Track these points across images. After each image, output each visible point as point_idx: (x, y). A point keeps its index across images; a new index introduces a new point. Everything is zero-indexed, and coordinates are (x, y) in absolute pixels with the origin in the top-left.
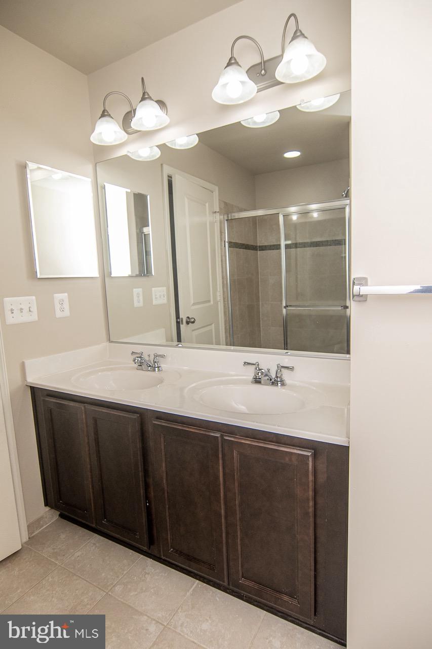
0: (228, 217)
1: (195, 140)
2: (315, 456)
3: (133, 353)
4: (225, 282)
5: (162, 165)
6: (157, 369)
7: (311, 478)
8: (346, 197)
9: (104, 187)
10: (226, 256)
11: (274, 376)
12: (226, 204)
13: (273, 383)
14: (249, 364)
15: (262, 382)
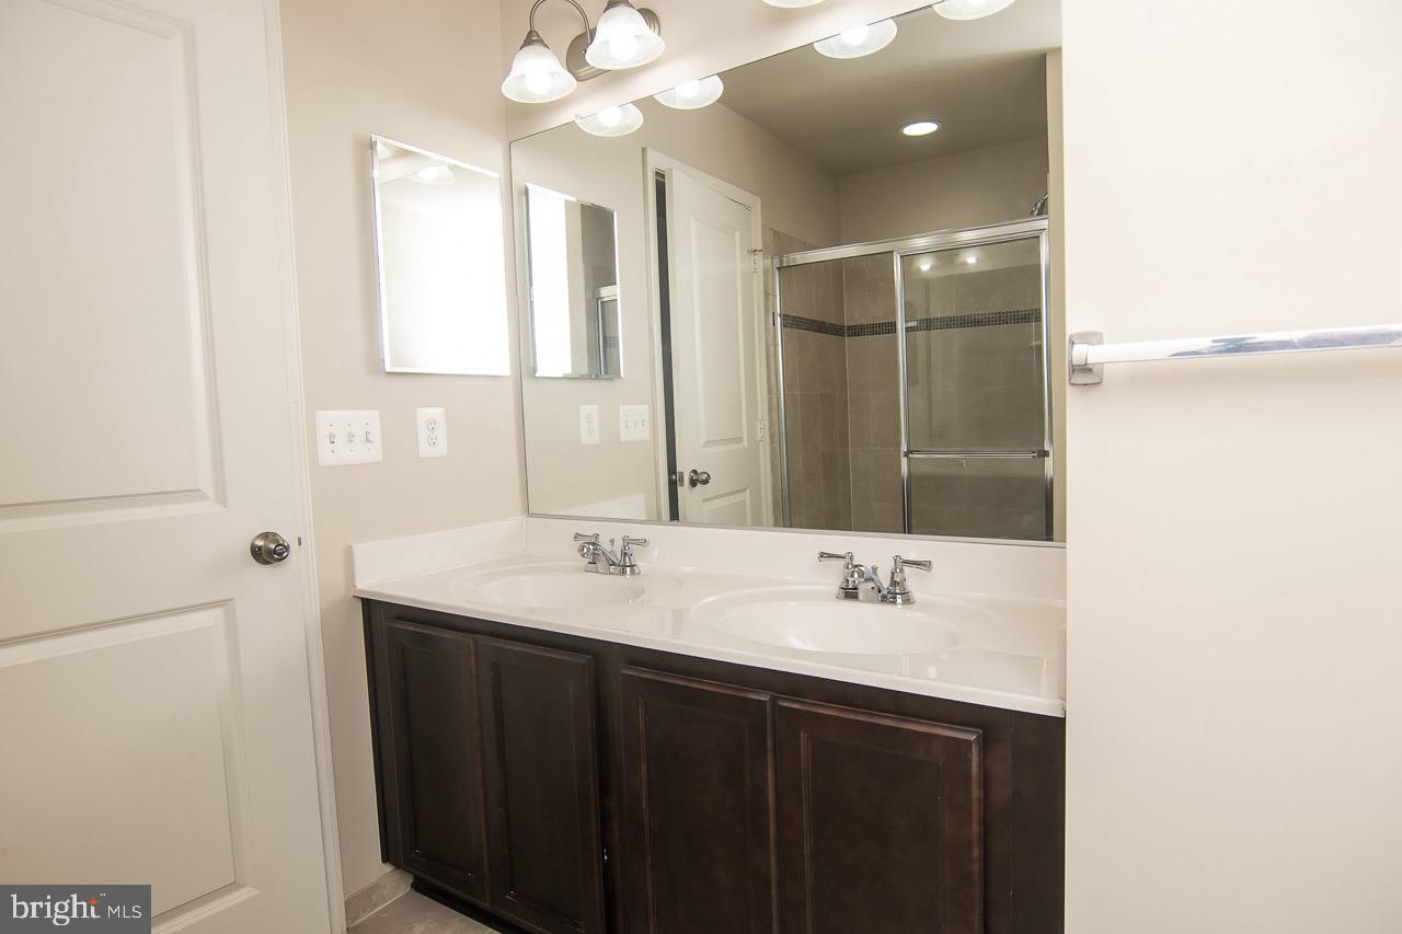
0: (781, 261)
1: (716, 88)
2: (986, 743)
3: (577, 536)
4: (775, 401)
5: (644, 150)
6: (628, 569)
7: (976, 792)
8: (1040, 214)
9: (526, 191)
10: (776, 345)
11: (885, 583)
12: (776, 233)
13: (884, 599)
14: (831, 556)
15: (861, 596)
